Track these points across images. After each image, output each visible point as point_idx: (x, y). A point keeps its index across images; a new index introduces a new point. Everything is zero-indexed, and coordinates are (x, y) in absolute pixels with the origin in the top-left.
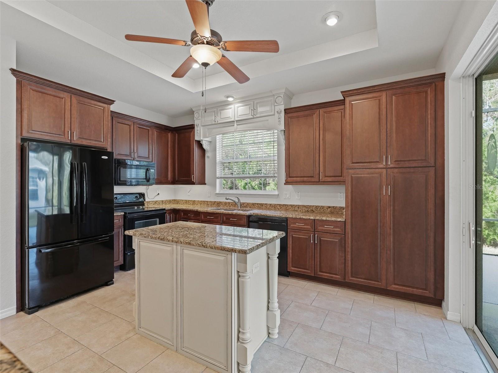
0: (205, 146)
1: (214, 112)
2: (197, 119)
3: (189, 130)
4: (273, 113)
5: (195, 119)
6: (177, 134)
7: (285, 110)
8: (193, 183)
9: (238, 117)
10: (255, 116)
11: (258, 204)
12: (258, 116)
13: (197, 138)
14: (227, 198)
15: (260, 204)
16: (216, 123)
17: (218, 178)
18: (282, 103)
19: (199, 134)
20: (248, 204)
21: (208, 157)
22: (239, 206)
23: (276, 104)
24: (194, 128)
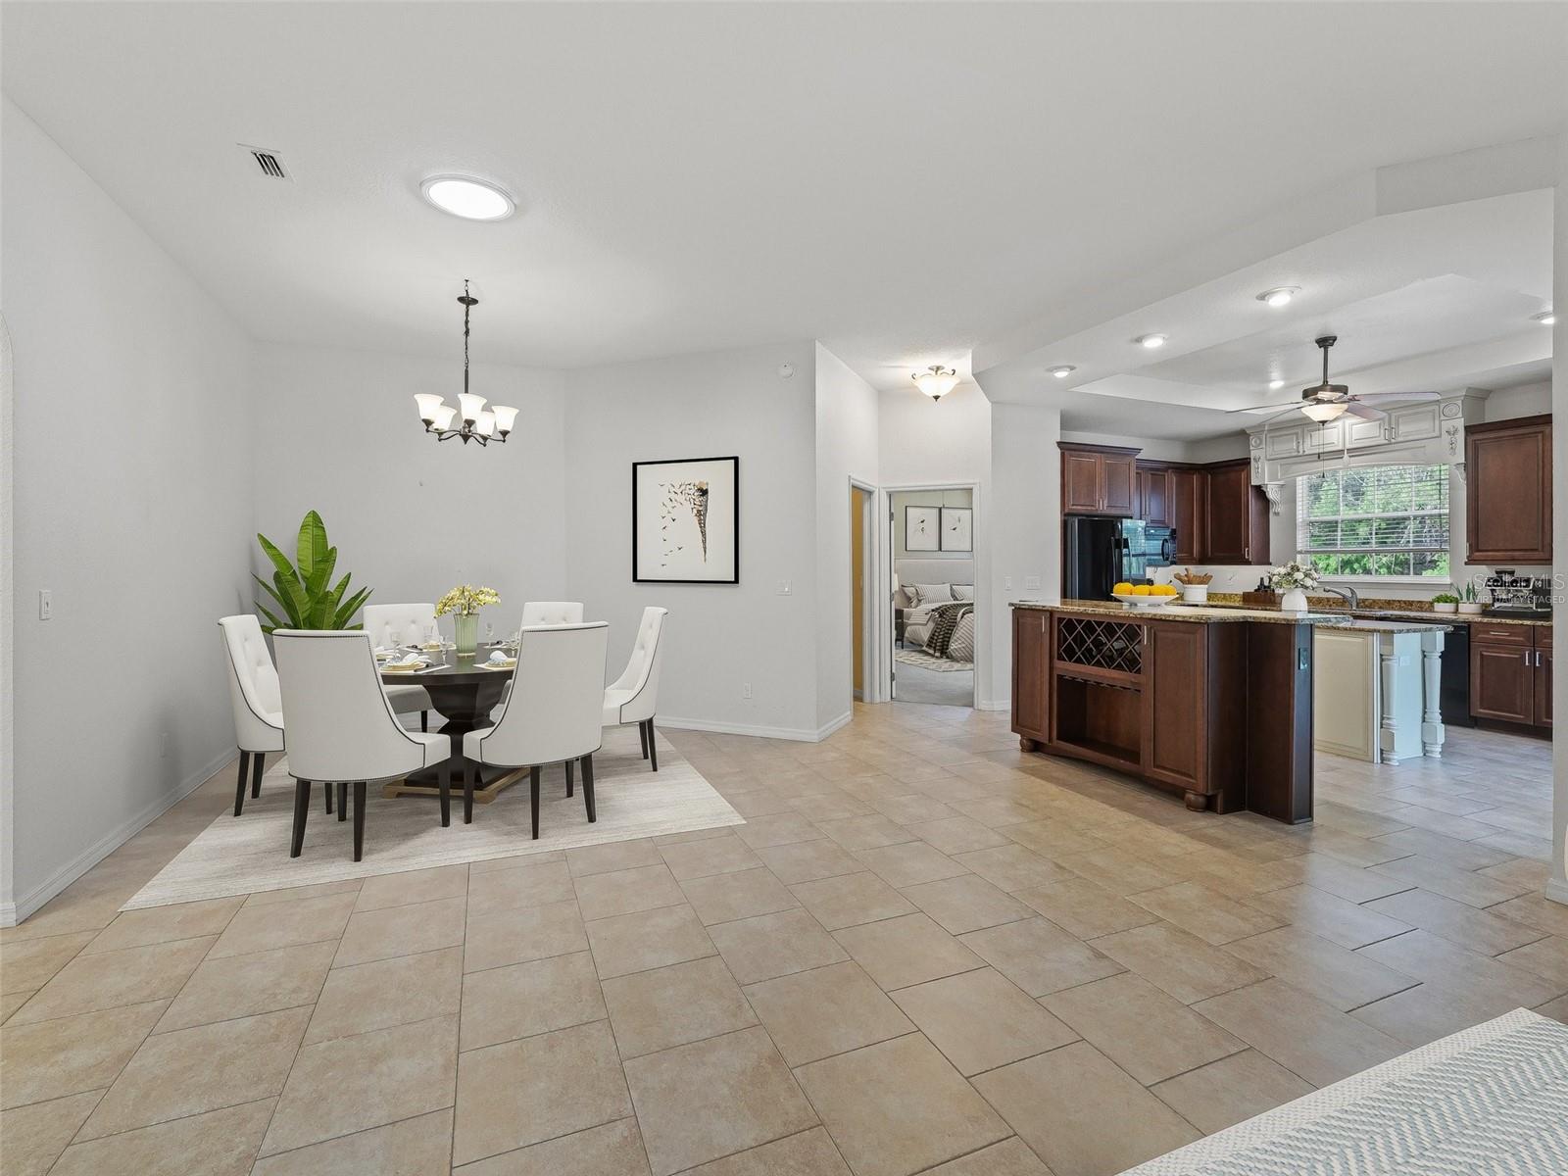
0: (1272, 494)
1: (1297, 434)
2: (1257, 447)
3: (1237, 468)
4: (1437, 433)
5: (1251, 448)
6: (1209, 476)
7: (1466, 427)
8: (1248, 563)
9: (1351, 443)
10: (1393, 441)
11: (1399, 601)
12: (1400, 439)
13: (1254, 482)
14: (1328, 588)
15: (1405, 602)
16: (1301, 453)
17: (1300, 552)
18: (1460, 415)
19: (1262, 474)
20: (1374, 601)
21: (1277, 514)
22: (1354, 604)
23: (1442, 418)
24: (1249, 463)
